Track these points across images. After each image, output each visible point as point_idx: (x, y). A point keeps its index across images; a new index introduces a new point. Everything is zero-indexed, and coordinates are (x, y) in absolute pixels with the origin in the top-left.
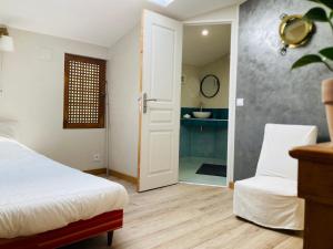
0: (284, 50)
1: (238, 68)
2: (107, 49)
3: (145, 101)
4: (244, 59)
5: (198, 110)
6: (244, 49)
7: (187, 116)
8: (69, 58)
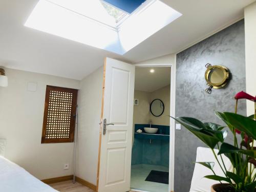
0: (210, 89)
1: (176, 100)
2: (79, 81)
3: (105, 125)
4: (180, 94)
5: (148, 126)
6: (180, 86)
7: (140, 131)
8: (50, 89)
